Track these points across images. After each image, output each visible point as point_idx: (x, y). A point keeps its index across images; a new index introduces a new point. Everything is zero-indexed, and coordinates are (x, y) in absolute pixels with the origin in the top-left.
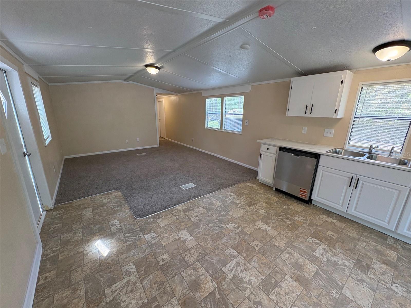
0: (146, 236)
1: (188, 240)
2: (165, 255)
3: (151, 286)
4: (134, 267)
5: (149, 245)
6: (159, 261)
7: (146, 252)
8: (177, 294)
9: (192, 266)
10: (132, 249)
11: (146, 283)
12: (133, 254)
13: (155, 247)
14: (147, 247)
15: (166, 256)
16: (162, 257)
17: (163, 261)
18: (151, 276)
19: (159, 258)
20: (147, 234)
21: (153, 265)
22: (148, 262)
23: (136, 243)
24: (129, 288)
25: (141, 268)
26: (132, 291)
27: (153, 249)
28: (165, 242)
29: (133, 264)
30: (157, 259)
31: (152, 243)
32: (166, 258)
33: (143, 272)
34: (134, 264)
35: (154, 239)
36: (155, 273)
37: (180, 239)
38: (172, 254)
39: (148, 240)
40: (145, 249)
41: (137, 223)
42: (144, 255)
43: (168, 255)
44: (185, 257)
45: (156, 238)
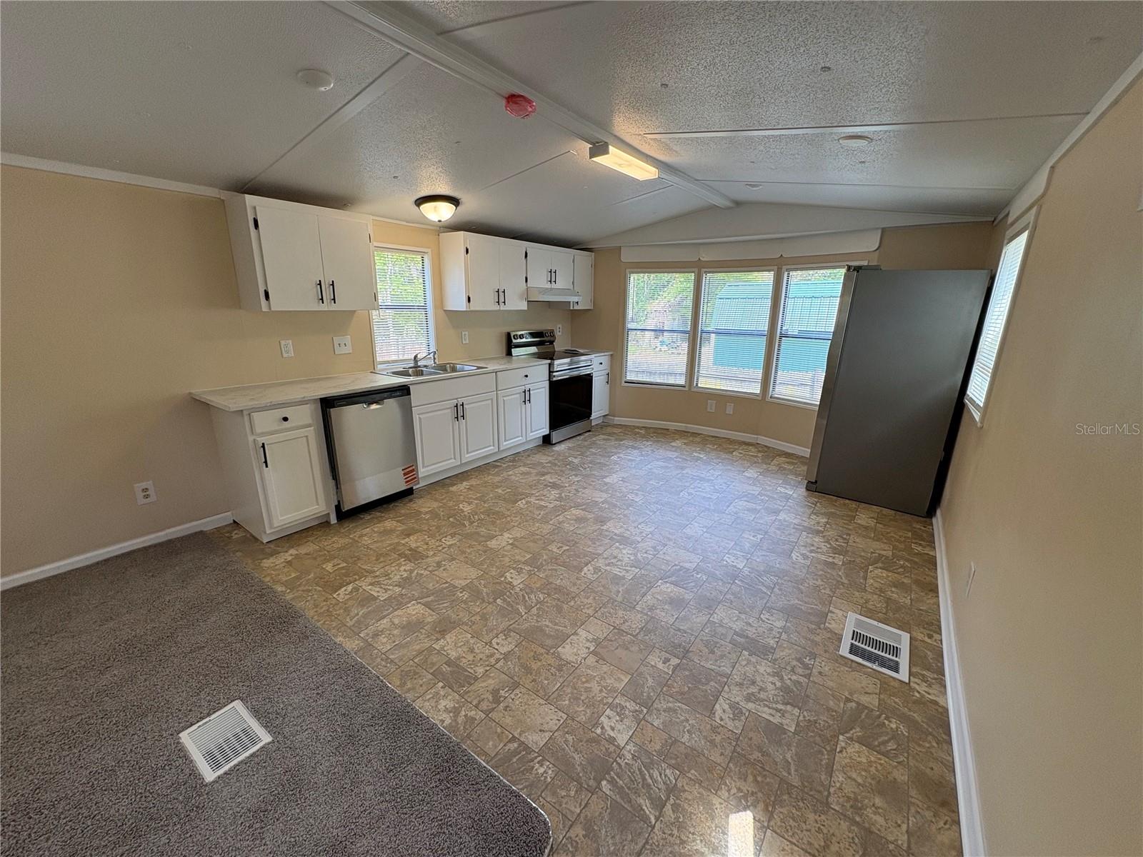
0: (622, 739)
1: (590, 637)
2: (653, 663)
3: (722, 657)
4: (717, 706)
5: (645, 710)
6: (672, 667)
7: (670, 705)
8: (705, 619)
9: (649, 613)
10: (684, 746)
11: (724, 666)
12: (694, 735)
13: (645, 694)
14: (655, 711)
15: (655, 659)
16: (660, 666)
17: (669, 660)
18: (708, 665)
19: (666, 670)
20: (612, 740)
21: (687, 673)
22: (689, 688)
23: (660, 753)
24: (753, 689)
25: (709, 691)
26: (754, 683)
27: (652, 694)
28: (619, 680)
29: (714, 714)
30: (671, 673)
31: (637, 708)
32: (659, 656)
33: (712, 683)
34: (712, 712)
35: (623, 708)
36: (698, 662)
37: (594, 653)
38: (643, 651)
39: (634, 725)
40: (663, 713)
41: (579, 815)
42: (680, 705)
43: (650, 657)
44: (636, 628)
45: (617, 707)
